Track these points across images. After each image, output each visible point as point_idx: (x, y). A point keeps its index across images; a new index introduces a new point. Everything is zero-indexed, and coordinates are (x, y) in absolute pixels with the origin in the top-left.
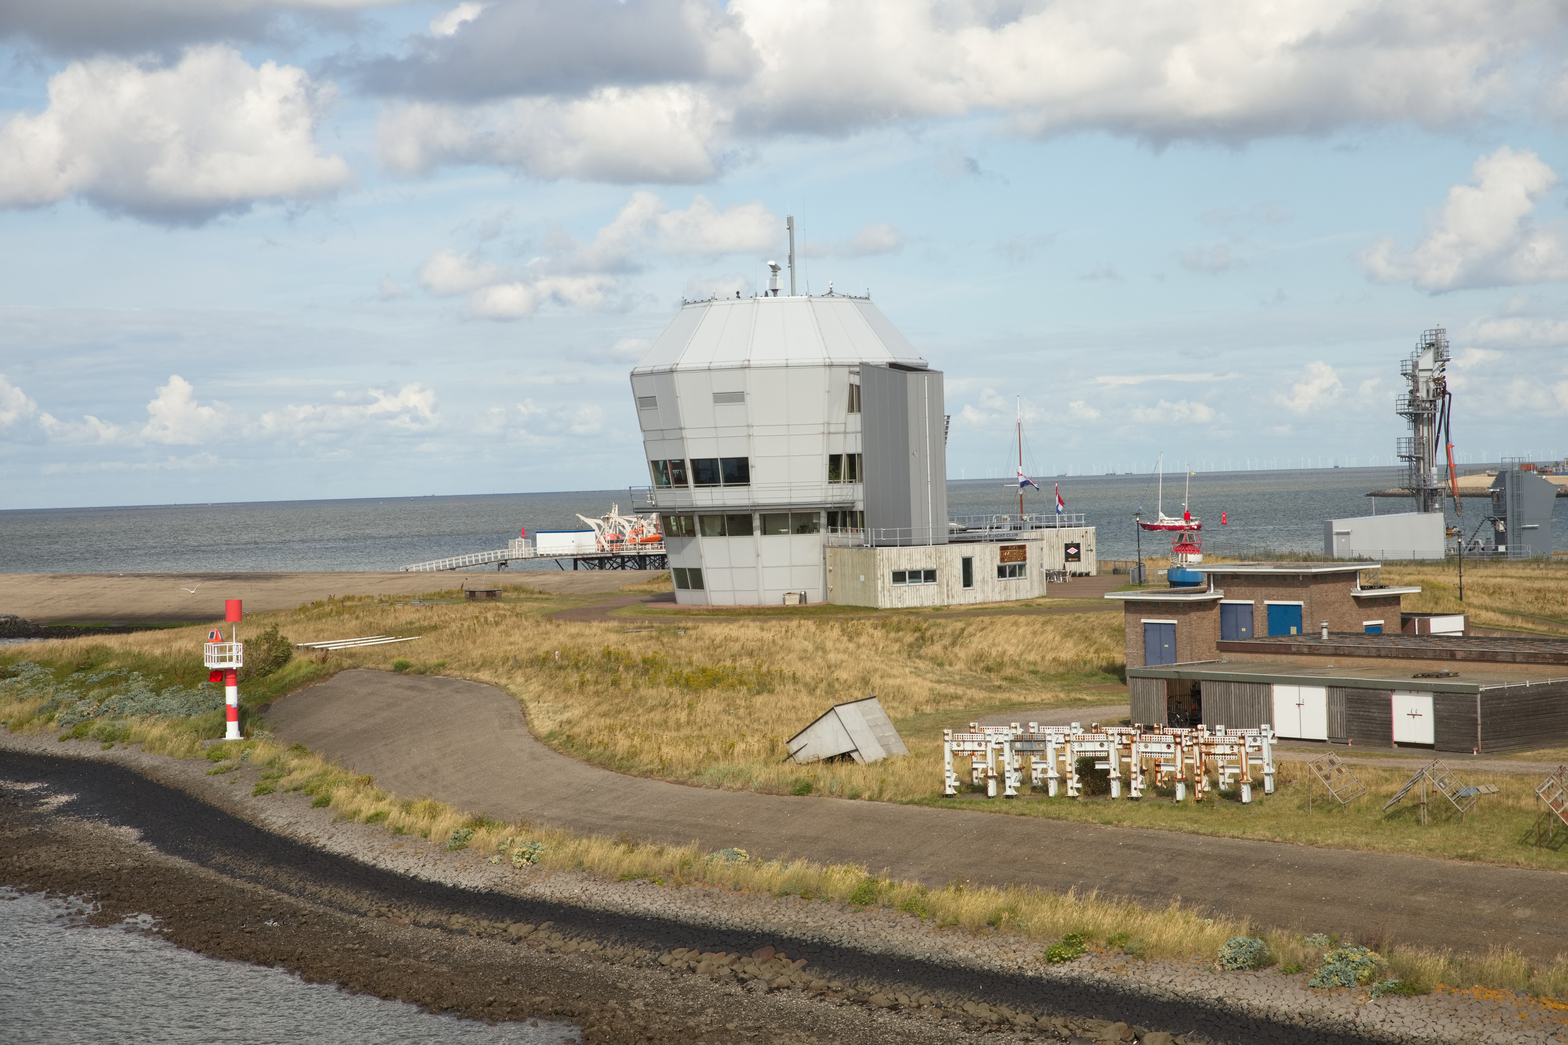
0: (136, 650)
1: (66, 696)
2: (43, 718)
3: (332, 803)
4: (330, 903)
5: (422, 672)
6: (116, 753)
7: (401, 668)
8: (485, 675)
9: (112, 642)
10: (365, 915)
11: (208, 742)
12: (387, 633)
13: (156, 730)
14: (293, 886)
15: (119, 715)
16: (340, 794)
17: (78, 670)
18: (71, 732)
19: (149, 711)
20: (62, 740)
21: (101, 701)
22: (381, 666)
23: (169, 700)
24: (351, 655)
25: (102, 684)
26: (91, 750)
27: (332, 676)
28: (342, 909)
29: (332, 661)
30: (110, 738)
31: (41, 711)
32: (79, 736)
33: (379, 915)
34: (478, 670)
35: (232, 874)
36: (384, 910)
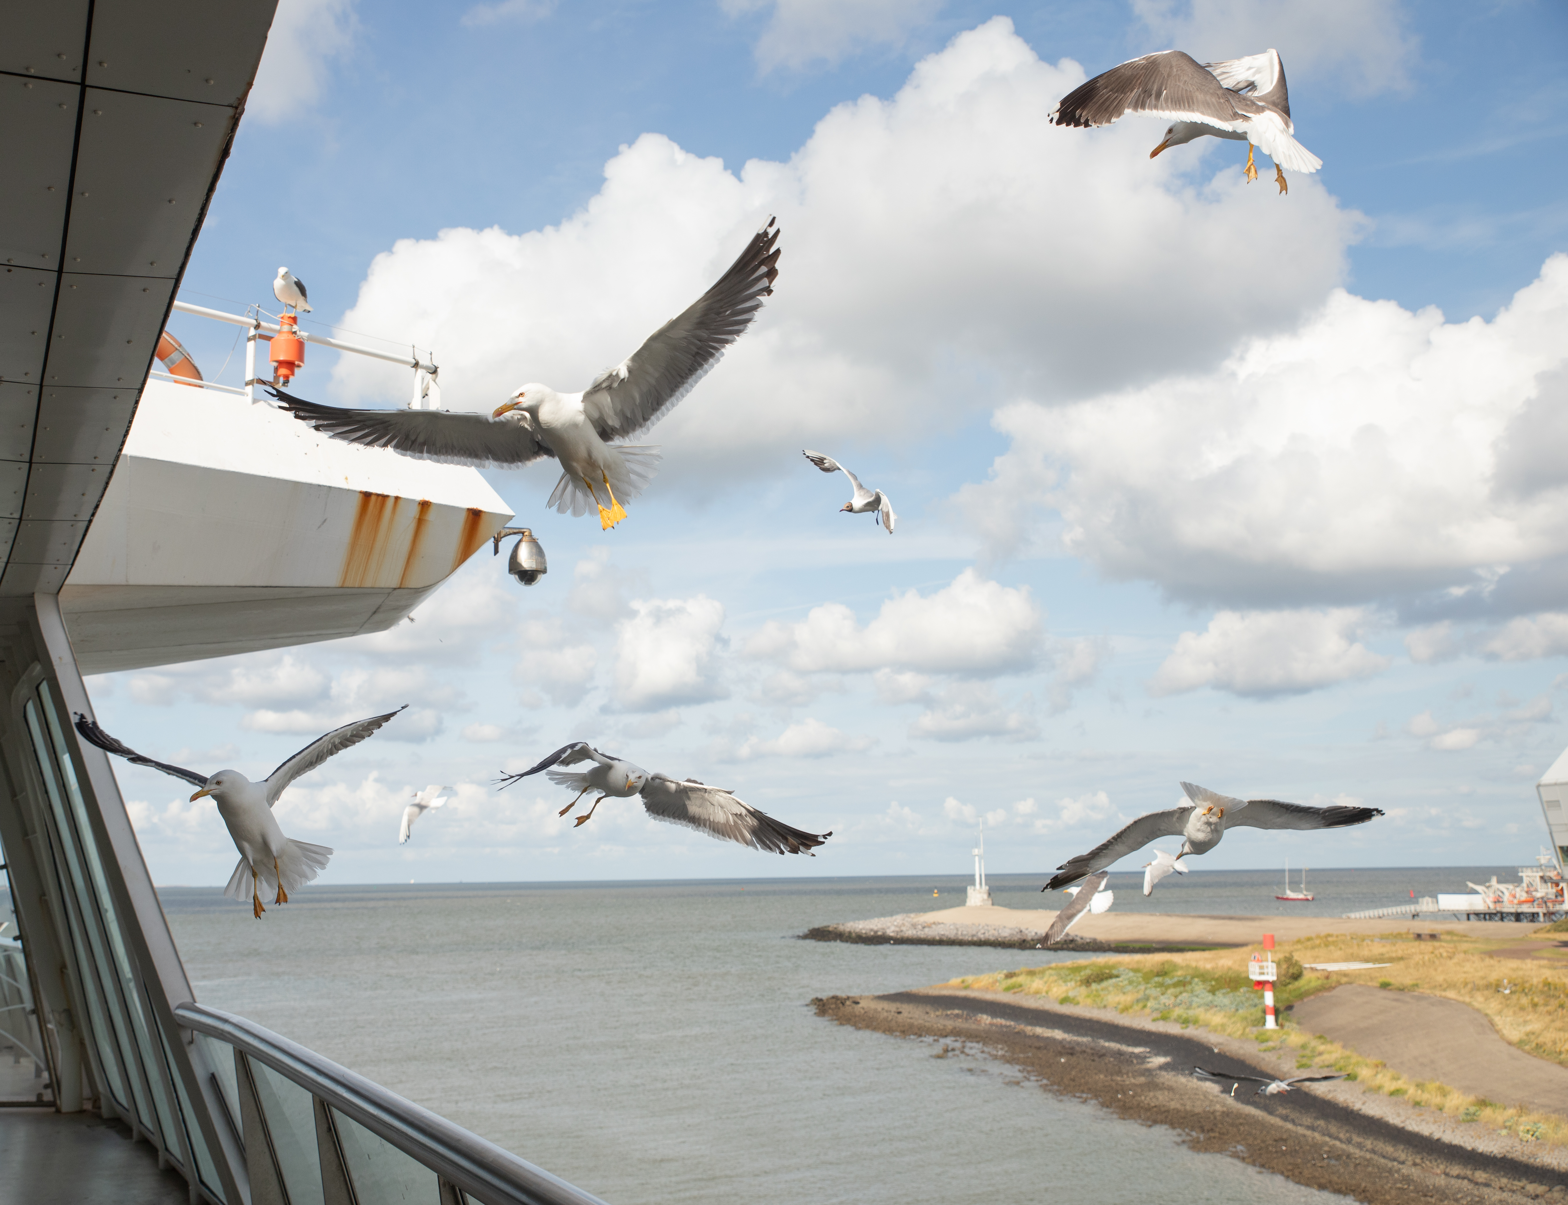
0: (1194, 964)
1: (1154, 992)
2: (1141, 1005)
3: (1359, 1079)
4: (1373, 1151)
5: (1401, 989)
6: (1190, 1032)
7: (1385, 986)
8: (1451, 994)
9: (1177, 958)
10: (1403, 1163)
11: (1254, 1029)
12: (1367, 960)
13: (1217, 1019)
14: (1341, 1136)
15: (1189, 1007)
16: (1365, 1073)
17: (1158, 975)
18: (1159, 1016)
19: (1210, 1006)
20: (1154, 1020)
21: (1176, 997)
22: (1370, 984)
23: (1222, 998)
24: (1345, 974)
25: (1175, 985)
26: (1174, 1029)
27: (1334, 988)
28: (1384, 1157)
29: (1334, 978)
30: (1186, 1022)
31: (1138, 1001)
32: (1165, 1018)
33: (1415, 1164)
34: (1445, 990)
35: (1293, 1122)
36: (1418, 1161)
